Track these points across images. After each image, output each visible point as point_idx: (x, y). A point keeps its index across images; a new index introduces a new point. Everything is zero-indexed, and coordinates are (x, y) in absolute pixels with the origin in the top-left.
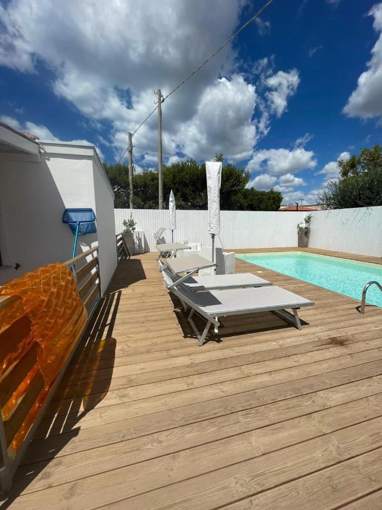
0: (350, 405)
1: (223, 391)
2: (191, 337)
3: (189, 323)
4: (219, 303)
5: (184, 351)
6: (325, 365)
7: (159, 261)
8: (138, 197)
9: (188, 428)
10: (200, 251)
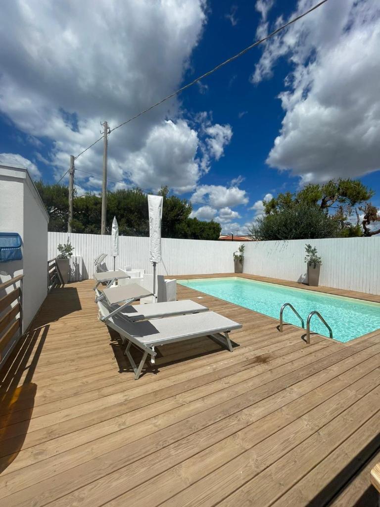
0: (268, 418)
1: (156, 426)
2: (128, 371)
3: (126, 355)
4: (157, 332)
5: (118, 387)
6: (250, 384)
7: (96, 290)
8: (78, 219)
9: (116, 475)
10: (143, 279)
